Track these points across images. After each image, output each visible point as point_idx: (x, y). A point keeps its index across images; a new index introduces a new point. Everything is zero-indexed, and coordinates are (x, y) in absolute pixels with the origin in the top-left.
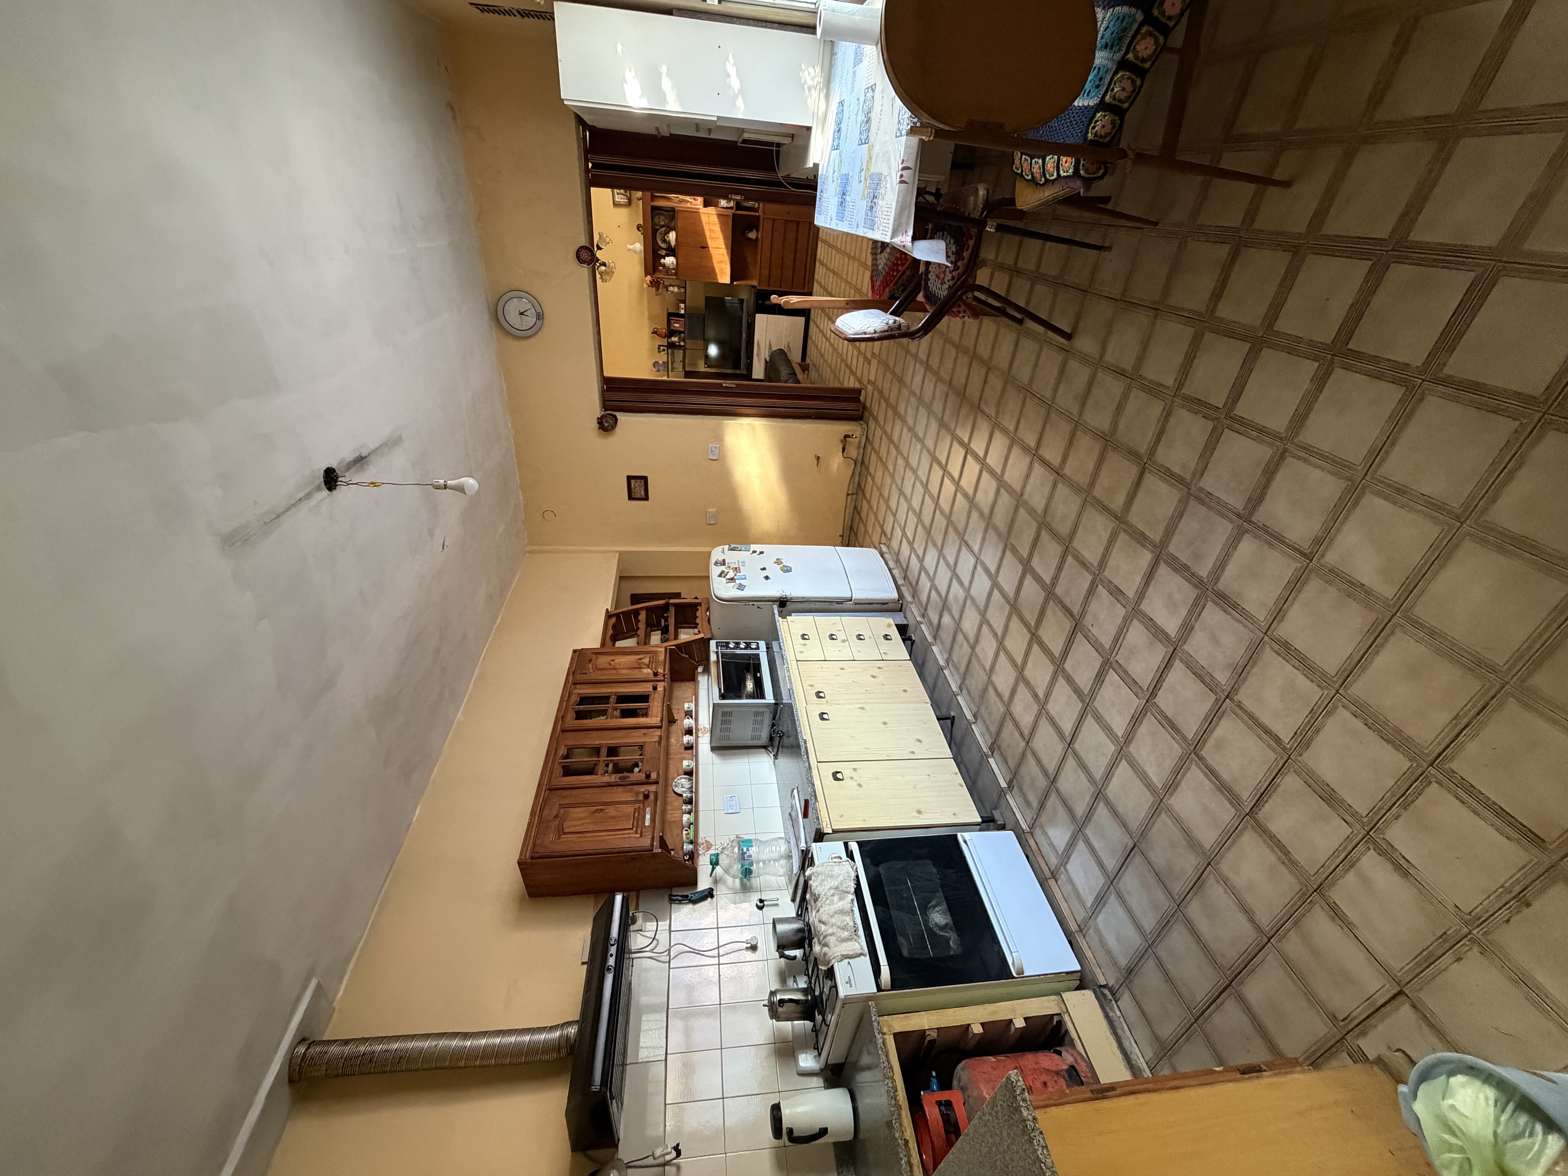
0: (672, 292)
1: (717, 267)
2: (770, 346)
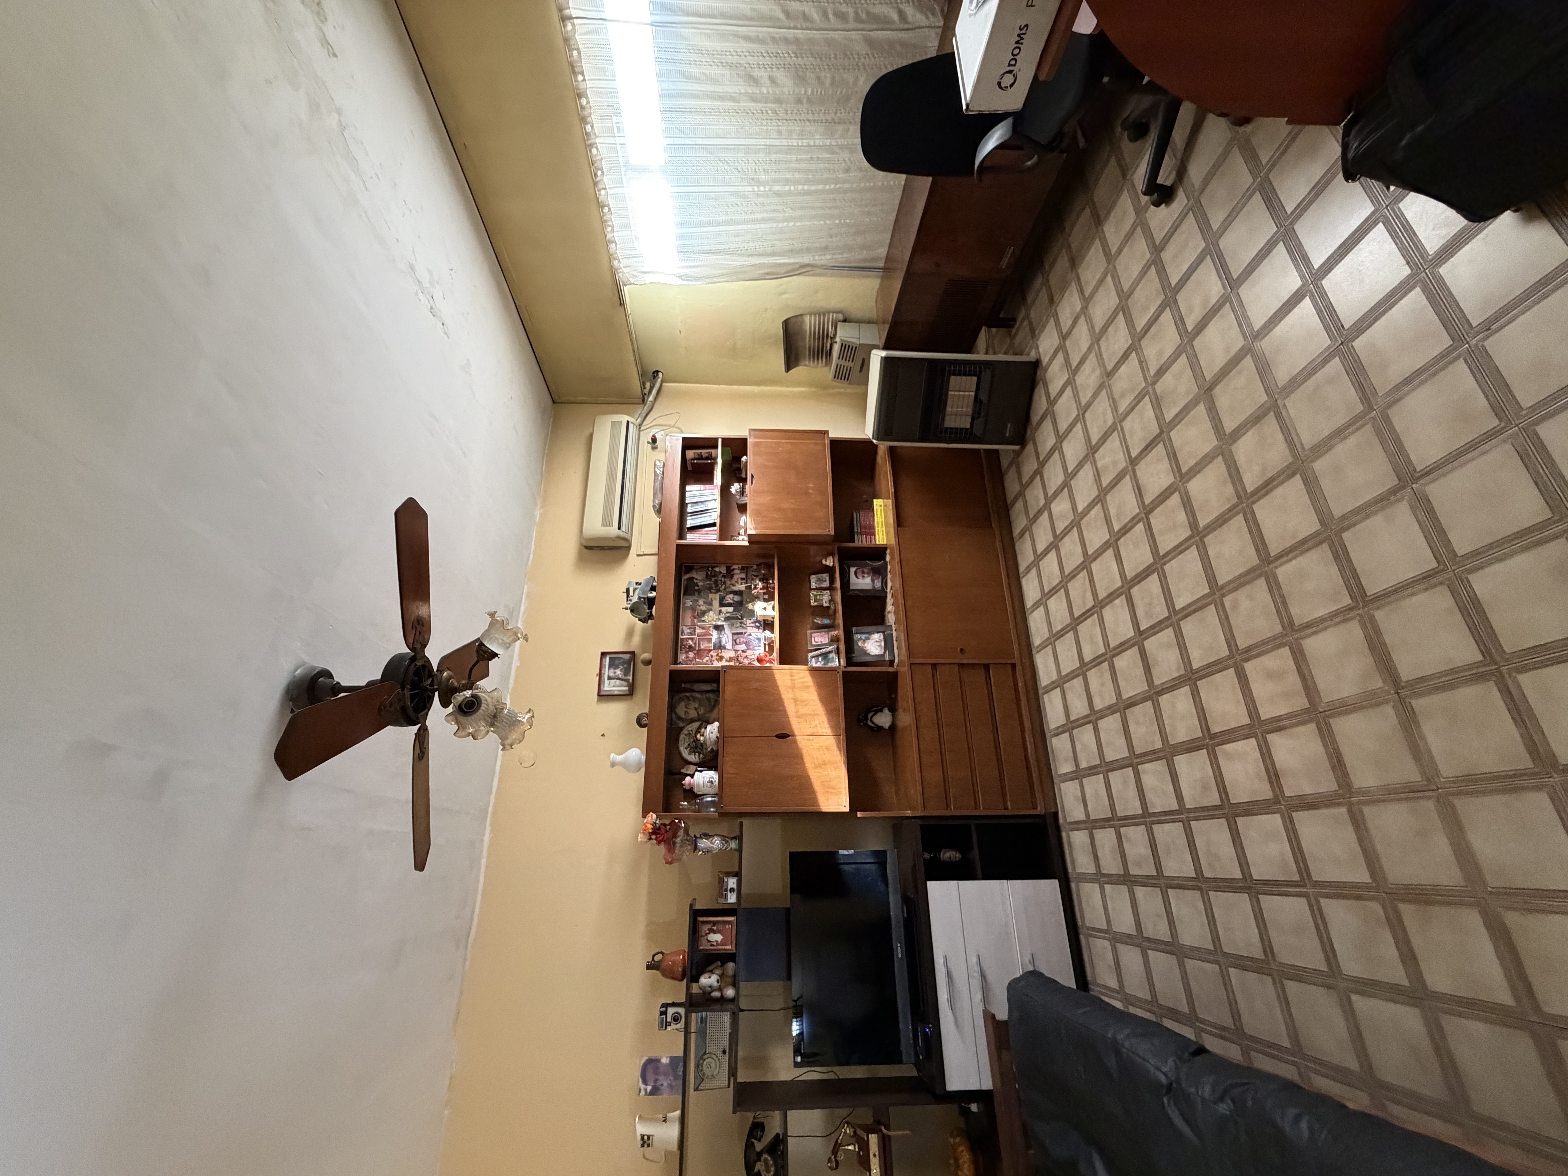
0: (708, 851)
1: (816, 777)
2: (983, 976)
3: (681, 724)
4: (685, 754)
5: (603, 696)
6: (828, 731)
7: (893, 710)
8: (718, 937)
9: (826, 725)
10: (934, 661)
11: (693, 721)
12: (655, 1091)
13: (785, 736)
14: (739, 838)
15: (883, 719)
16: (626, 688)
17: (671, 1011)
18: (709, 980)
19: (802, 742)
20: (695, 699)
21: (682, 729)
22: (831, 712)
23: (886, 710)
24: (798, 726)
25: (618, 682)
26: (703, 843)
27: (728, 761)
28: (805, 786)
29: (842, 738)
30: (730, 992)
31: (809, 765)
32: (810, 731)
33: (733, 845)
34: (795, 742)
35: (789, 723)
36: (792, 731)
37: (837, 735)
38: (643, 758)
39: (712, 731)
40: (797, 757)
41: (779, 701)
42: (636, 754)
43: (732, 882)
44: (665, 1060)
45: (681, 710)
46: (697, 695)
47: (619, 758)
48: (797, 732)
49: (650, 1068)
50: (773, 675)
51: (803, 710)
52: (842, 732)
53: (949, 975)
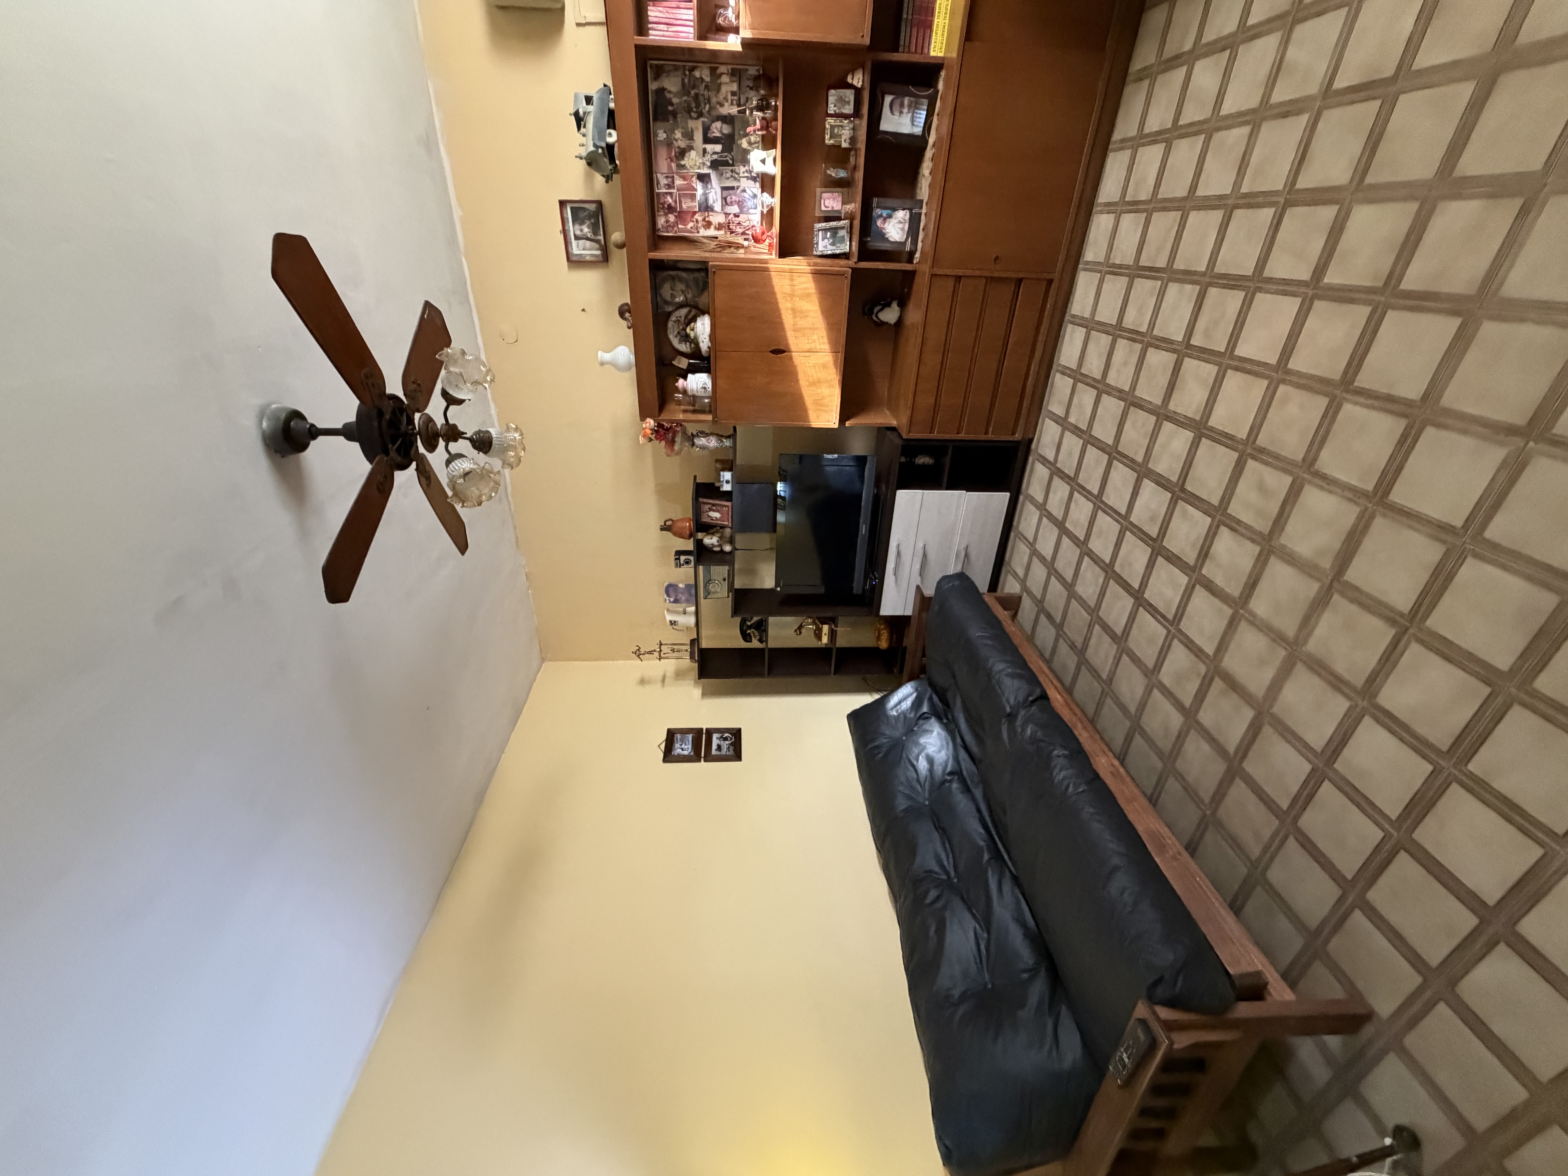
0: (704, 447)
1: (809, 394)
2: (925, 555)
3: (670, 309)
4: (675, 342)
5: (574, 262)
6: (827, 347)
7: (902, 305)
8: (716, 515)
9: (826, 340)
10: (960, 272)
11: (681, 306)
12: (676, 601)
13: (781, 351)
14: (733, 436)
15: (890, 315)
16: (598, 252)
17: (683, 558)
18: (710, 541)
19: (798, 359)
20: (681, 279)
21: (669, 314)
22: (831, 327)
23: (895, 305)
24: (794, 342)
25: (588, 243)
26: (701, 441)
27: (721, 365)
28: (797, 403)
29: (841, 356)
30: (728, 548)
31: (803, 382)
32: (807, 347)
33: (727, 443)
34: (791, 358)
35: (785, 339)
36: (787, 345)
37: (835, 352)
38: (632, 358)
39: (703, 327)
40: (789, 373)
41: (776, 311)
42: (624, 354)
43: (727, 476)
44: (681, 586)
45: (666, 291)
46: (684, 275)
47: (607, 357)
48: (793, 347)
49: (671, 589)
50: (769, 279)
51: (801, 323)
52: (842, 349)
53: (899, 554)
